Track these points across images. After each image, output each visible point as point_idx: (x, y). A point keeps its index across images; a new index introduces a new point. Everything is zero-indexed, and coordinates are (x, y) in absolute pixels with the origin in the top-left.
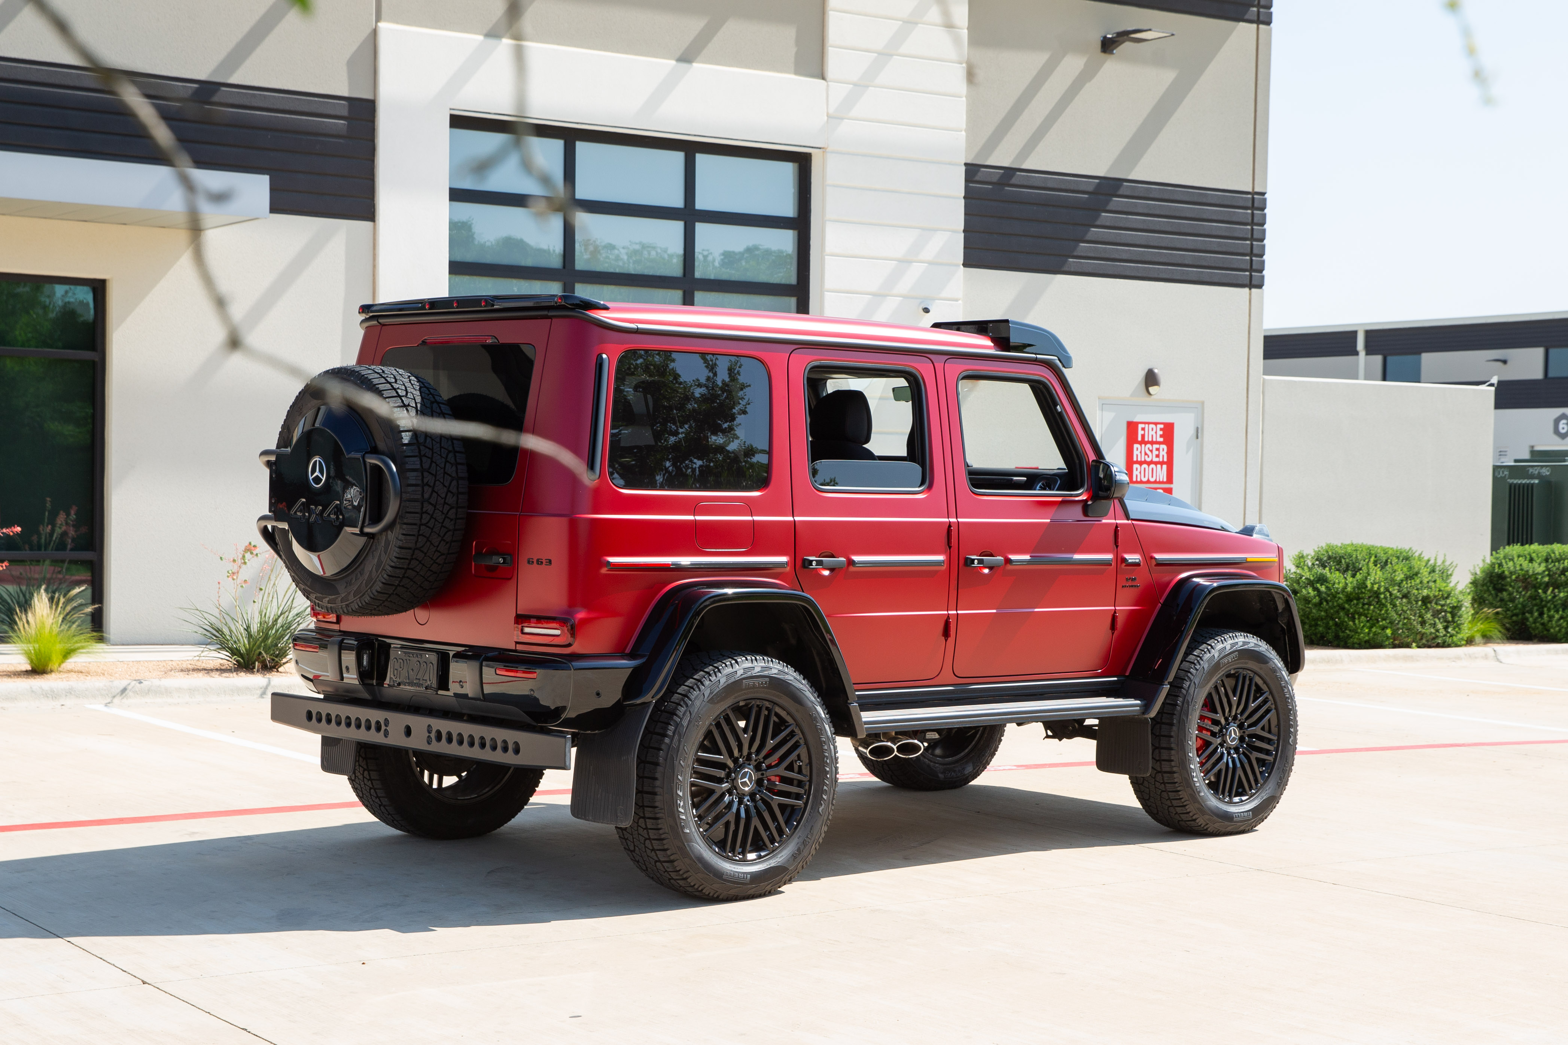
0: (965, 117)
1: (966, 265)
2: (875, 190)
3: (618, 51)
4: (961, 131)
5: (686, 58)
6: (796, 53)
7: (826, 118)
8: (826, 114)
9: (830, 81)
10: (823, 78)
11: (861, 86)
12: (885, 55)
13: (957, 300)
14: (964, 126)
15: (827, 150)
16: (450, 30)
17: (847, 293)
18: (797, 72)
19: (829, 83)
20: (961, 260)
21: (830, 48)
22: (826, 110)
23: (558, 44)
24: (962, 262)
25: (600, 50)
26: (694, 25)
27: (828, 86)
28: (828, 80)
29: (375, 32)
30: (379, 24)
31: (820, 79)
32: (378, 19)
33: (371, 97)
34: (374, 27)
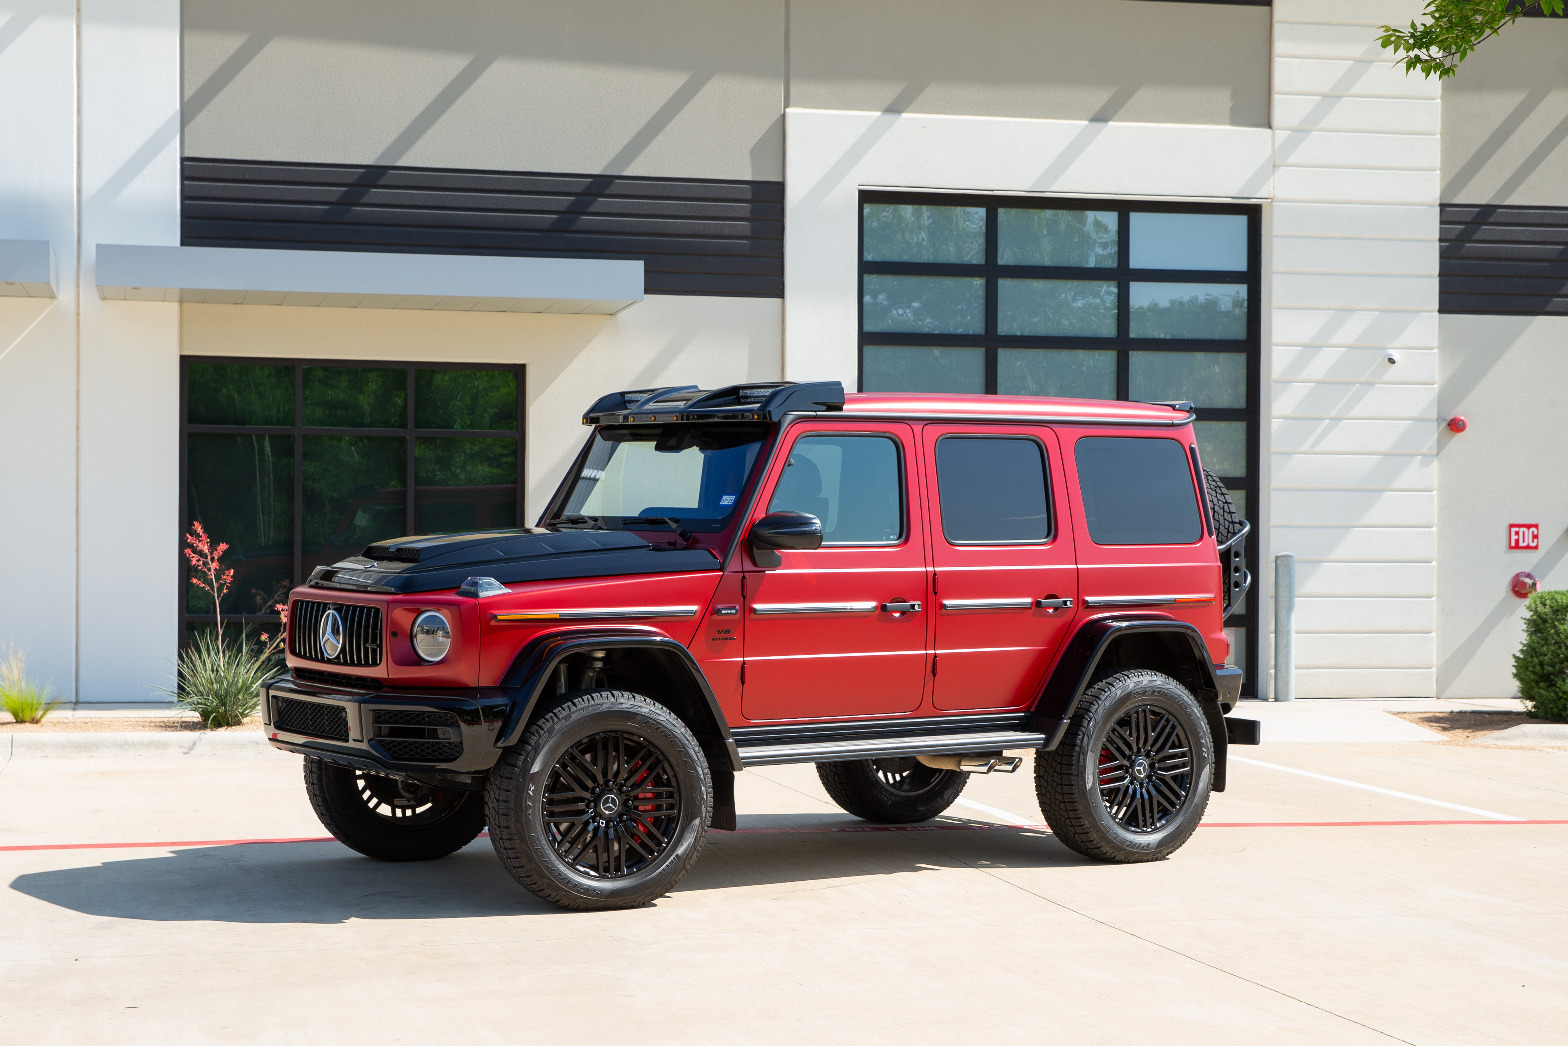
0: (1439, 155)
1: (1441, 311)
2: (1331, 238)
3: (1037, 117)
4: (1435, 170)
5: (1101, 117)
7: (1271, 167)
9: (1277, 129)
10: (1269, 126)
12: (1330, 98)
13: (1432, 349)
14: (1439, 165)
15: (1274, 200)
16: (860, 110)
18: (1235, 124)
19: (1276, 132)
20: (1436, 306)
21: (1276, 96)
22: (1271, 159)
23: (973, 115)
24: (1437, 307)
25: (1019, 116)
27: (1274, 134)
28: (1274, 128)
29: (783, 117)
30: (787, 110)
31: (1266, 128)
32: (787, 105)
33: (779, 180)
34: (783, 113)
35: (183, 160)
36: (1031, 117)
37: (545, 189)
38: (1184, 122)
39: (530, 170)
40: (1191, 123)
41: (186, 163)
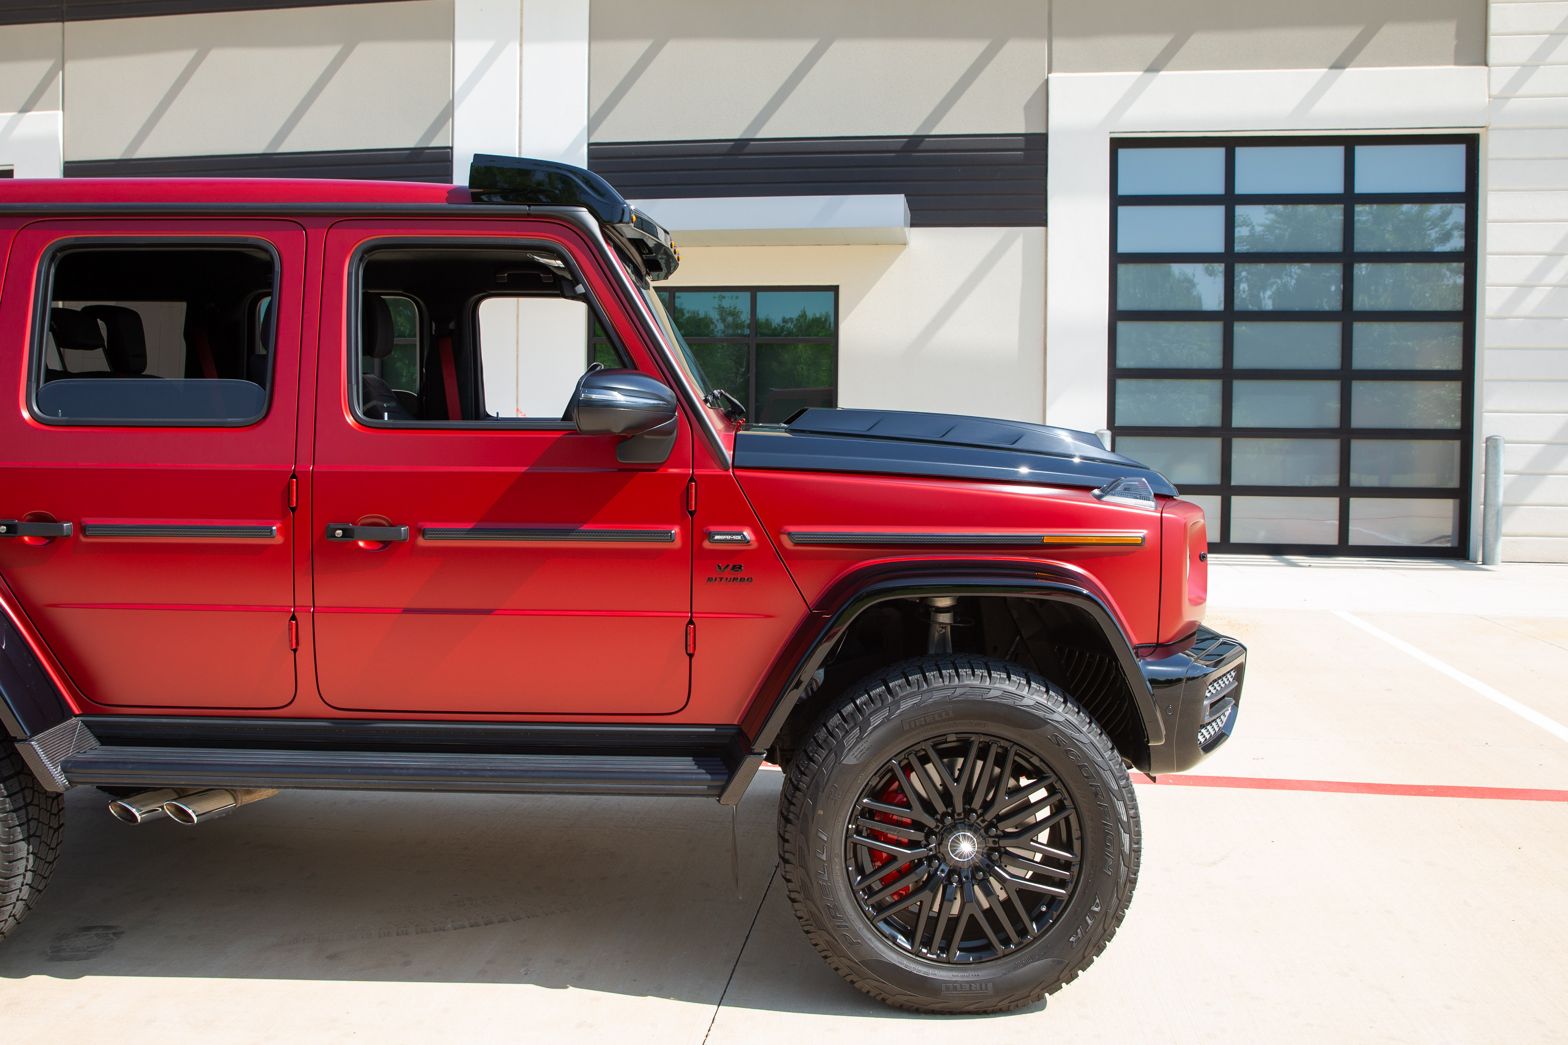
3: (1268, 68)
6: (1457, 46)
7: (1487, 99)
8: (1487, 96)
9: (1493, 66)
10: (1486, 64)
11: (1529, 67)
12: (1558, 35)
15: (1489, 128)
17: (1513, 254)
18: (1457, 63)
19: (1492, 68)
21: (1492, 37)
22: (1487, 93)
25: (1251, 69)
26: (1349, 35)
27: (1489, 71)
28: (1490, 65)
29: (1047, 81)
30: (1049, 75)
31: (1483, 65)
32: (1050, 71)
33: (1043, 131)
34: (1046, 78)
35: (589, 145)
36: (1263, 69)
37: (853, 149)
38: (1404, 65)
39: (841, 135)
40: (1410, 66)
41: (591, 147)
